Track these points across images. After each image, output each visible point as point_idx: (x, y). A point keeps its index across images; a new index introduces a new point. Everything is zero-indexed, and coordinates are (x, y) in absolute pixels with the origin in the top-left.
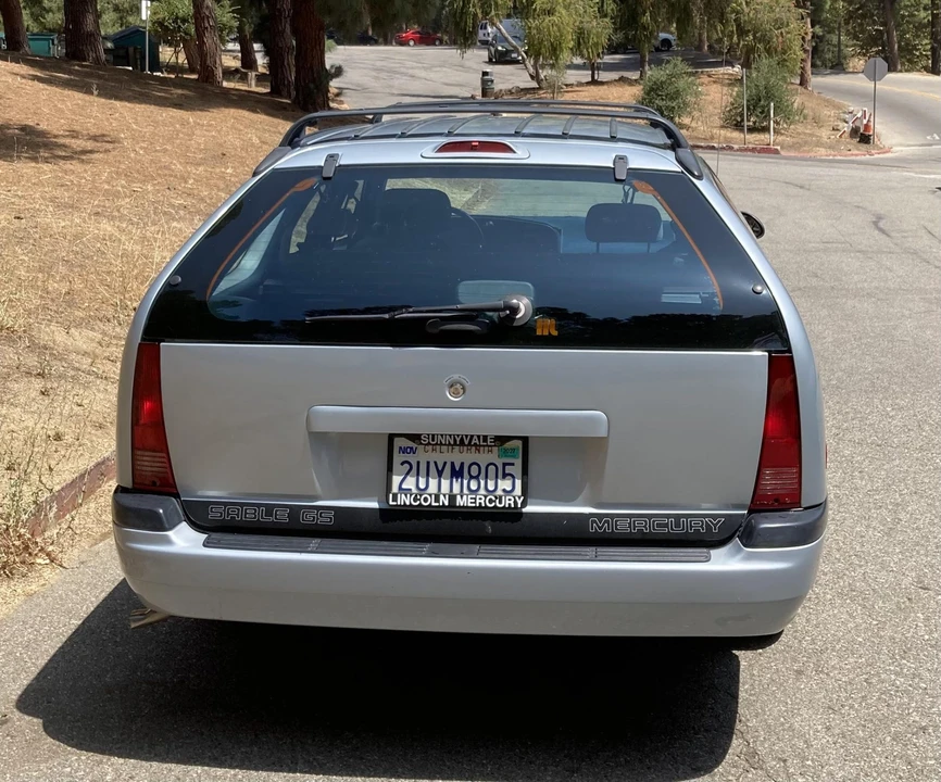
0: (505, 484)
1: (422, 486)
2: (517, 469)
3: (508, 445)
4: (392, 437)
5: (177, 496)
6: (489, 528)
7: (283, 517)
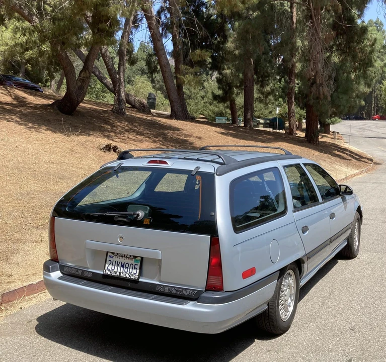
0: (134, 271)
1: (113, 269)
2: (138, 267)
3: (137, 258)
4: (107, 252)
5: (59, 263)
6: (129, 285)
7: (80, 273)
